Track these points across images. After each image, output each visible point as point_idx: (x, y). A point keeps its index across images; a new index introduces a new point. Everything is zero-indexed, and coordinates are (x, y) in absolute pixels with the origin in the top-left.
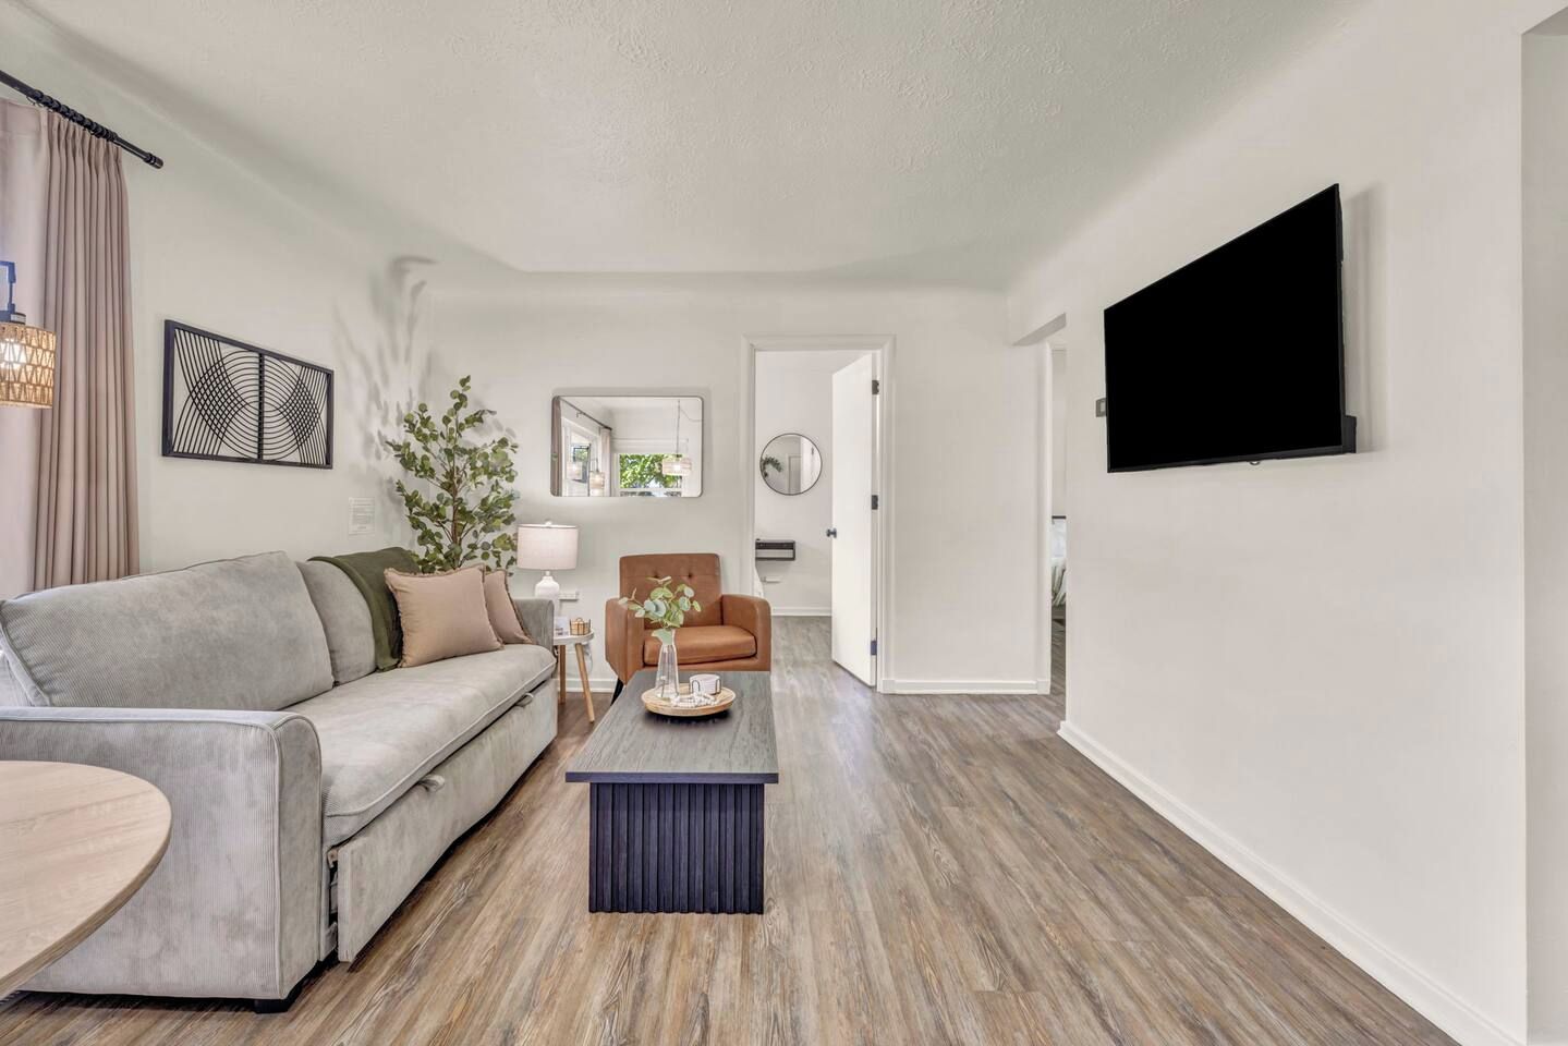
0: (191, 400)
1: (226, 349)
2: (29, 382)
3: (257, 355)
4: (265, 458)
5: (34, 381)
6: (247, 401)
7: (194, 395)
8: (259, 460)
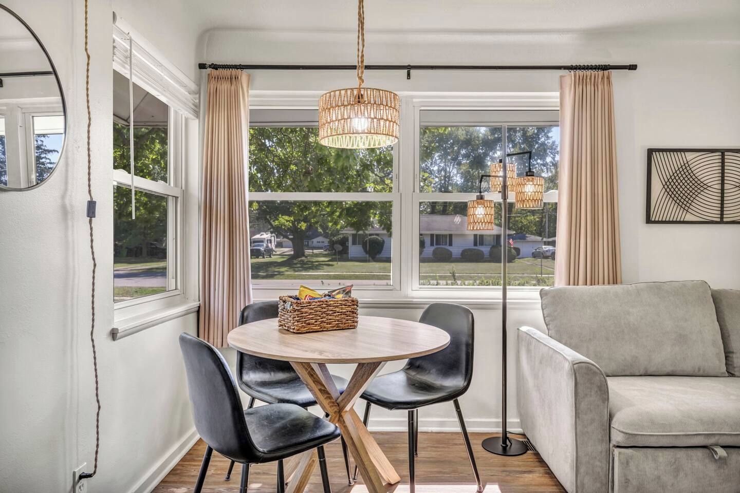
0: (664, 190)
1: (690, 156)
2: (530, 199)
3: (720, 154)
4: (725, 220)
5: (531, 199)
6: (708, 185)
7: (666, 187)
8: (721, 222)
